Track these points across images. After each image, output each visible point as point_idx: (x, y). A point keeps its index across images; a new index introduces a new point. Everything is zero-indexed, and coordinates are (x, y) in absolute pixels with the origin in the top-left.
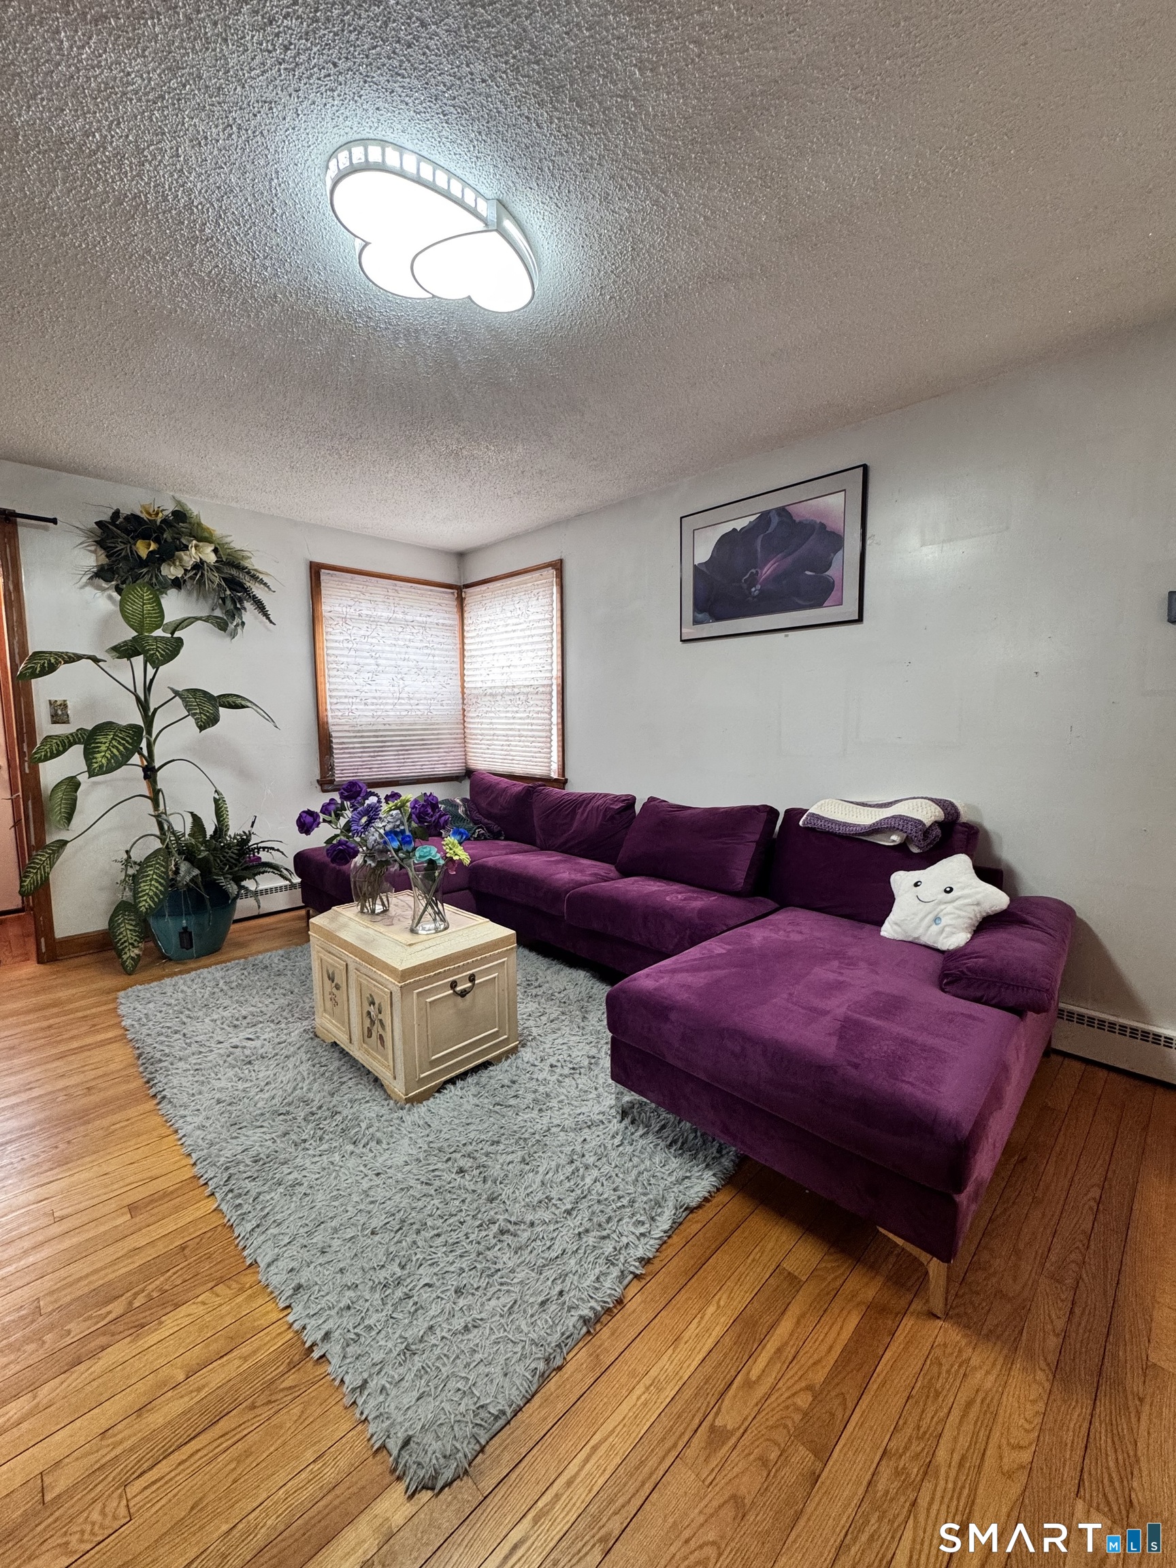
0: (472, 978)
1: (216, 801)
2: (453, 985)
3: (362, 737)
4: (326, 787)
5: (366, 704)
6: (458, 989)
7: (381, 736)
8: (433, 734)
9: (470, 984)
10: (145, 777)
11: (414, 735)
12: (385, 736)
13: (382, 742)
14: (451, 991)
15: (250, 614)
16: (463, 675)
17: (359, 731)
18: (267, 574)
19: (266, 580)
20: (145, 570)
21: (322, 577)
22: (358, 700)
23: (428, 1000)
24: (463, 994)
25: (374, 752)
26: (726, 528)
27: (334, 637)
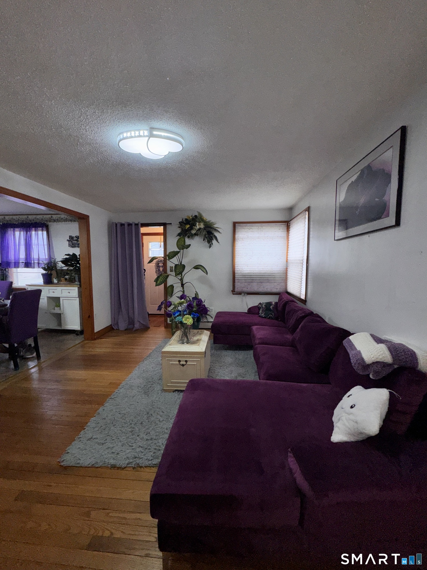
0: (186, 361)
1: (195, 294)
2: (179, 361)
3: (245, 277)
4: (234, 293)
5: (247, 267)
6: (181, 363)
7: (252, 277)
8: (272, 277)
9: (185, 363)
10: (182, 286)
11: (264, 277)
12: (253, 277)
13: (252, 279)
14: (178, 363)
15: (214, 242)
16: (287, 255)
17: (244, 276)
18: (220, 228)
19: (219, 230)
20: (188, 232)
21: (236, 226)
22: (245, 265)
23: (171, 363)
24: (183, 365)
25: (249, 283)
26: (349, 182)
27: (239, 245)
